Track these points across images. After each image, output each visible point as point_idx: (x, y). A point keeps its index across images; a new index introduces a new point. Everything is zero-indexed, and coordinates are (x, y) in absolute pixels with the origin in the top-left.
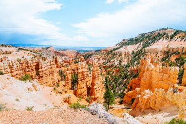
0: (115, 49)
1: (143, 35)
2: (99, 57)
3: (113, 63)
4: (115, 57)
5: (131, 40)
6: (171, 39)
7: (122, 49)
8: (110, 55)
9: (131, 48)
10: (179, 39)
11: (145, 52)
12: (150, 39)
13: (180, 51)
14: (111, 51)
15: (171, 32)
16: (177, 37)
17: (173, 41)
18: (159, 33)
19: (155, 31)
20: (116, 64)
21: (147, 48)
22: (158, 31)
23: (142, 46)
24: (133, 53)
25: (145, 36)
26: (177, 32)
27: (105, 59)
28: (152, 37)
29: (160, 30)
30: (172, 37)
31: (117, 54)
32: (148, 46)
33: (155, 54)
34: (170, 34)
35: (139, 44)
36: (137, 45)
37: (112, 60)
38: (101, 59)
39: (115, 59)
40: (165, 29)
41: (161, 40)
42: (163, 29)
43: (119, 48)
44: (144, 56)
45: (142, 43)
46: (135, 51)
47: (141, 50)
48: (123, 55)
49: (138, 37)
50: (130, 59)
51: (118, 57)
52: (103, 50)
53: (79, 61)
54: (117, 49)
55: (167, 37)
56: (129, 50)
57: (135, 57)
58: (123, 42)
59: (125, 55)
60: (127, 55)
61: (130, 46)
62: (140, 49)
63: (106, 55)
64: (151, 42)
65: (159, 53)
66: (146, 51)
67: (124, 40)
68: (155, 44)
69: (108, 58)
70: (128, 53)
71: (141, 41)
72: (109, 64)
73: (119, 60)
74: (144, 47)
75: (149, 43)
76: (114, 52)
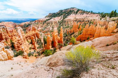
0: (47, 20)
1: (61, 11)
2: (37, 26)
3: (49, 29)
4: (49, 25)
6: (76, 13)
7: (52, 20)
8: (45, 24)
10: (80, 14)
11: (65, 21)
12: (66, 14)
13: (81, 20)
14: (45, 21)
16: (78, 13)
17: (77, 15)
18: (70, 10)
19: (68, 9)
20: (51, 29)
21: (66, 19)
25: (63, 12)
26: (78, 10)
27: (42, 27)
28: (67, 12)
29: (71, 8)
30: (77, 13)
31: (50, 23)
32: (66, 18)
33: (70, 22)
34: (76, 11)
36: (60, 17)
38: (39, 27)
39: (50, 26)
40: (73, 8)
41: (72, 14)
42: (72, 8)
43: (50, 19)
44: (65, 23)
46: (60, 21)
47: (63, 20)
49: (59, 12)
50: (58, 26)
51: (51, 25)
54: (49, 19)
55: (74, 13)
56: (56, 20)
57: (60, 24)
59: (55, 23)
61: (56, 18)
62: (62, 19)
63: (42, 24)
64: (67, 15)
65: (72, 22)
67: (50, 14)
68: (69, 16)
69: (44, 26)
70: (56, 22)
71: (61, 15)
72: (46, 30)
73: (52, 27)
74: (64, 18)
75: (66, 16)
76: (47, 21)
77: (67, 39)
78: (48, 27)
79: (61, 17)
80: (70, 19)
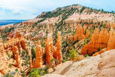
0: (39, 22)
1: (60, 9)
2: (24, 30)
3: (41, 34)
4: (41, 28)
5: (50, 13)
6: (81, 13)
7: (46, 21)
8: (36, 28)
10: (86, 13)
11: (65, 24)
12: (66, 13)
13: (88, 22)
14: (36, 24)
15: (80, 7)
16: (84, 11)
18: (72, 8)
19: (69, 6)
20: (44, 35)
21: (66, 20)
22: (71, 6)
23: (61, 18)
25: (62, 10)
26: (84, 8)
27: (31, 31)
28: (67, 11)
29: (73, 5)
30: (81, 11)
31: (42, 26)
32: (66, 18)
33: (72, 25)
34: (80, 9)
35: (59, 16)
38: (27, 32)
39: (42, 31)
40: (76, 5)
41: (75, 13)
42: (74, 5)
43: (43, 20)
44: (65, 26)
45: (61, 16)
46: (57, 23)
47: (62, 21)
48: (48, 27)
50: (55, 30)
51: (44, 28)
52: (24, 23)
54: (41, 21)
55: (78, 11)
56: (52, 22)
57: (58, 28)
58: (43, 14)
59: (50, 26)
60: (51, 27)
61: (52, 18)
62: (60, 20)
63: (31, 27)
64: (68, 15)
65: (75, 24)
66: (66, 22)
68: (71, 16)
69: (34, 30)
70: (52, 25)
71: (60, 14)
72: (37, 36)
73: (45, 31)
74: (63, 19)
75: (67, 16)
76: (38, 24)
77: (68, 51)
78: (40, 32)
79: (60, 17)
80: (72, 21)
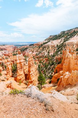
0: (44, 44)
1: (64, 32)
2: (33, 50)
3: (44, 54)
4: (44, 49)
5: (56, 36)
7: (49, 43)
8: (41, 48)
9: (56, 43)
11: (65, 45)
12: (68, 35)
14: (42, 45)
18: (74, 31)
19: (72, 29)
20: (46, 55)
21: (67, 42)
22: (74, 30)
23: (63, 41)
24: (57, 46)
25: (65, 33)
27: (37, 51)
28: (70, 34)
31: (46, 47)
32: (67, 40)
33: (72, 46)
35: (61, 39)
36: (60, 40)
37: (43, 52)
38: (34, 51)
39: (45, 51)
41: (76, 36)
42: (77, 28)
43: (47, 42)
44: (65, 48)
45: (63, 38)
46: (59, 44)
47: (63, 43)
48: (51, 48)
49: (60, 34)
50: (56, 51)
51: (47, 49)
52: (36, 45)
53: (17, 54)
54: (46, 43)
56: (55, 44)
58: (50, 37)
59: (52, 47)
60: (53, 48)
61: (55, 41)
63: (38, 48)
64: (70, 38)
65: (74, 45)
67: (51, 36)
68: (72, 39)
69: (39, 50)
70: (54, 46)
72: (41, 55)
73: (48, 51)
74: (65, 41)
75: (68, 38)
76: (43, 45)
77: (52, 69)
80: (72, 43)
